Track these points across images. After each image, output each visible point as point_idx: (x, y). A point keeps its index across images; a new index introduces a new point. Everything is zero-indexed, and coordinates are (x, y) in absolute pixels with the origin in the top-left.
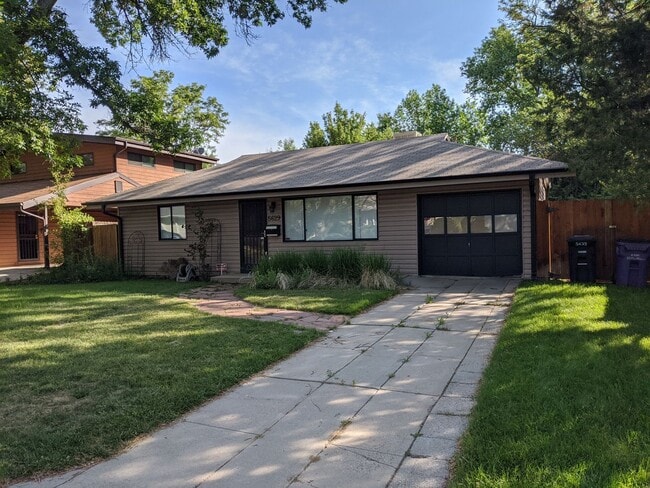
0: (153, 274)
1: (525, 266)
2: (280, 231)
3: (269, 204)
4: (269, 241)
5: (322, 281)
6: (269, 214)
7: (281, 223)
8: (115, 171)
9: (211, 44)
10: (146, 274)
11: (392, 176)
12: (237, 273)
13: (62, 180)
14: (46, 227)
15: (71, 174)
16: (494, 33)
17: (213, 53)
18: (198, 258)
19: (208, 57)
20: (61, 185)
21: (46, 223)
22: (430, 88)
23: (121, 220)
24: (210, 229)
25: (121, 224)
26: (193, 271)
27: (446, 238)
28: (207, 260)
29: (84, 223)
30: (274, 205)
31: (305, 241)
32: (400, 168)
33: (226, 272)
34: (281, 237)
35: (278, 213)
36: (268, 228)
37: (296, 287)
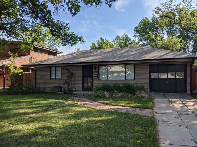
0: (48, 91)
1: (188, 90)
2: (98, 77)
3: (94, 67)
4: (93, 80)
5: (120, 95)
6: (94, 70)
7: (98, 74)
8: (29, 55)
9: (74, 11)
10: (45, 91)
11: (141, 58)
12: (81, 91)
13: (14, 57)
14: (4, 74)
15: (17, 54)
16: (144, 20)
17: (74, 14)
18: (66, 86)
19: (72, 15)
20: (13, 58)
21: (5, 72)
22: (123, 35)
23: (35, 72)
24: (72, 75)
25: (35, 73)
26: (65, 90)
27: (159, 79)
28: (70, 87)
29: (20, 73)
30: (96, 67)
31: (107, 80)
32: (141, 56)
33: (77, 91)
34: (98, 78)
35: (97, 70)
36: (93, 75)
37: (112, 97)
